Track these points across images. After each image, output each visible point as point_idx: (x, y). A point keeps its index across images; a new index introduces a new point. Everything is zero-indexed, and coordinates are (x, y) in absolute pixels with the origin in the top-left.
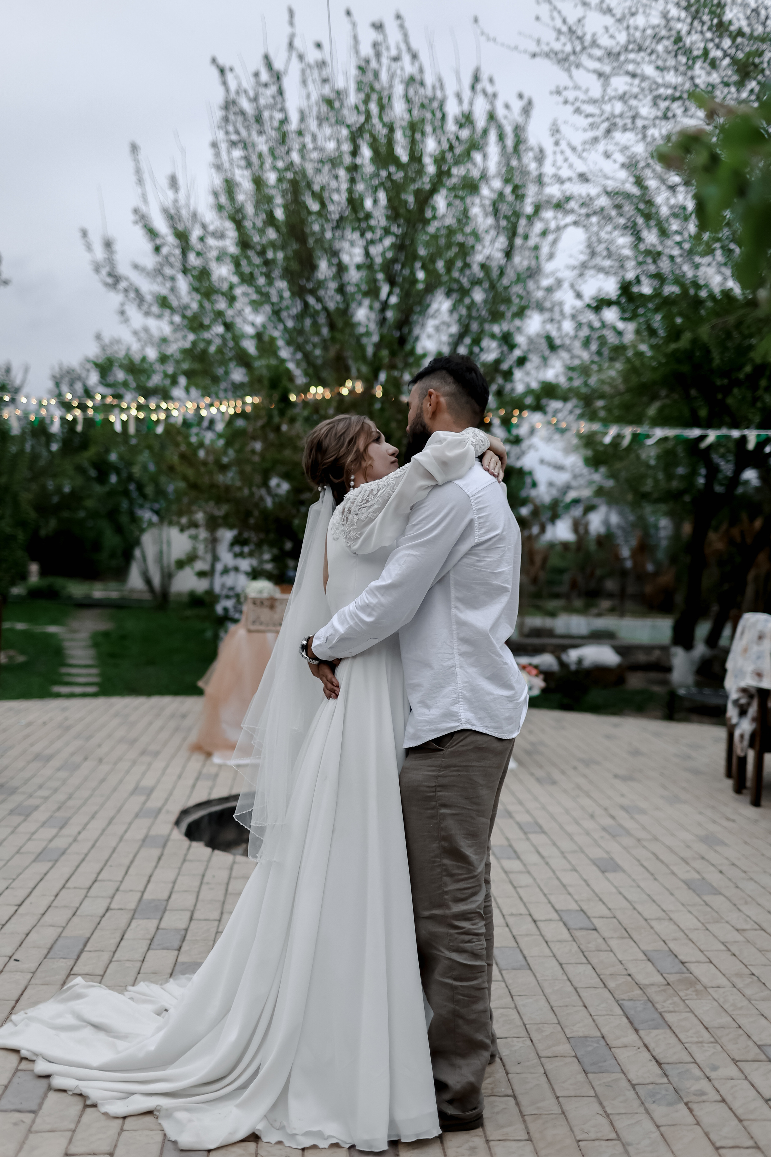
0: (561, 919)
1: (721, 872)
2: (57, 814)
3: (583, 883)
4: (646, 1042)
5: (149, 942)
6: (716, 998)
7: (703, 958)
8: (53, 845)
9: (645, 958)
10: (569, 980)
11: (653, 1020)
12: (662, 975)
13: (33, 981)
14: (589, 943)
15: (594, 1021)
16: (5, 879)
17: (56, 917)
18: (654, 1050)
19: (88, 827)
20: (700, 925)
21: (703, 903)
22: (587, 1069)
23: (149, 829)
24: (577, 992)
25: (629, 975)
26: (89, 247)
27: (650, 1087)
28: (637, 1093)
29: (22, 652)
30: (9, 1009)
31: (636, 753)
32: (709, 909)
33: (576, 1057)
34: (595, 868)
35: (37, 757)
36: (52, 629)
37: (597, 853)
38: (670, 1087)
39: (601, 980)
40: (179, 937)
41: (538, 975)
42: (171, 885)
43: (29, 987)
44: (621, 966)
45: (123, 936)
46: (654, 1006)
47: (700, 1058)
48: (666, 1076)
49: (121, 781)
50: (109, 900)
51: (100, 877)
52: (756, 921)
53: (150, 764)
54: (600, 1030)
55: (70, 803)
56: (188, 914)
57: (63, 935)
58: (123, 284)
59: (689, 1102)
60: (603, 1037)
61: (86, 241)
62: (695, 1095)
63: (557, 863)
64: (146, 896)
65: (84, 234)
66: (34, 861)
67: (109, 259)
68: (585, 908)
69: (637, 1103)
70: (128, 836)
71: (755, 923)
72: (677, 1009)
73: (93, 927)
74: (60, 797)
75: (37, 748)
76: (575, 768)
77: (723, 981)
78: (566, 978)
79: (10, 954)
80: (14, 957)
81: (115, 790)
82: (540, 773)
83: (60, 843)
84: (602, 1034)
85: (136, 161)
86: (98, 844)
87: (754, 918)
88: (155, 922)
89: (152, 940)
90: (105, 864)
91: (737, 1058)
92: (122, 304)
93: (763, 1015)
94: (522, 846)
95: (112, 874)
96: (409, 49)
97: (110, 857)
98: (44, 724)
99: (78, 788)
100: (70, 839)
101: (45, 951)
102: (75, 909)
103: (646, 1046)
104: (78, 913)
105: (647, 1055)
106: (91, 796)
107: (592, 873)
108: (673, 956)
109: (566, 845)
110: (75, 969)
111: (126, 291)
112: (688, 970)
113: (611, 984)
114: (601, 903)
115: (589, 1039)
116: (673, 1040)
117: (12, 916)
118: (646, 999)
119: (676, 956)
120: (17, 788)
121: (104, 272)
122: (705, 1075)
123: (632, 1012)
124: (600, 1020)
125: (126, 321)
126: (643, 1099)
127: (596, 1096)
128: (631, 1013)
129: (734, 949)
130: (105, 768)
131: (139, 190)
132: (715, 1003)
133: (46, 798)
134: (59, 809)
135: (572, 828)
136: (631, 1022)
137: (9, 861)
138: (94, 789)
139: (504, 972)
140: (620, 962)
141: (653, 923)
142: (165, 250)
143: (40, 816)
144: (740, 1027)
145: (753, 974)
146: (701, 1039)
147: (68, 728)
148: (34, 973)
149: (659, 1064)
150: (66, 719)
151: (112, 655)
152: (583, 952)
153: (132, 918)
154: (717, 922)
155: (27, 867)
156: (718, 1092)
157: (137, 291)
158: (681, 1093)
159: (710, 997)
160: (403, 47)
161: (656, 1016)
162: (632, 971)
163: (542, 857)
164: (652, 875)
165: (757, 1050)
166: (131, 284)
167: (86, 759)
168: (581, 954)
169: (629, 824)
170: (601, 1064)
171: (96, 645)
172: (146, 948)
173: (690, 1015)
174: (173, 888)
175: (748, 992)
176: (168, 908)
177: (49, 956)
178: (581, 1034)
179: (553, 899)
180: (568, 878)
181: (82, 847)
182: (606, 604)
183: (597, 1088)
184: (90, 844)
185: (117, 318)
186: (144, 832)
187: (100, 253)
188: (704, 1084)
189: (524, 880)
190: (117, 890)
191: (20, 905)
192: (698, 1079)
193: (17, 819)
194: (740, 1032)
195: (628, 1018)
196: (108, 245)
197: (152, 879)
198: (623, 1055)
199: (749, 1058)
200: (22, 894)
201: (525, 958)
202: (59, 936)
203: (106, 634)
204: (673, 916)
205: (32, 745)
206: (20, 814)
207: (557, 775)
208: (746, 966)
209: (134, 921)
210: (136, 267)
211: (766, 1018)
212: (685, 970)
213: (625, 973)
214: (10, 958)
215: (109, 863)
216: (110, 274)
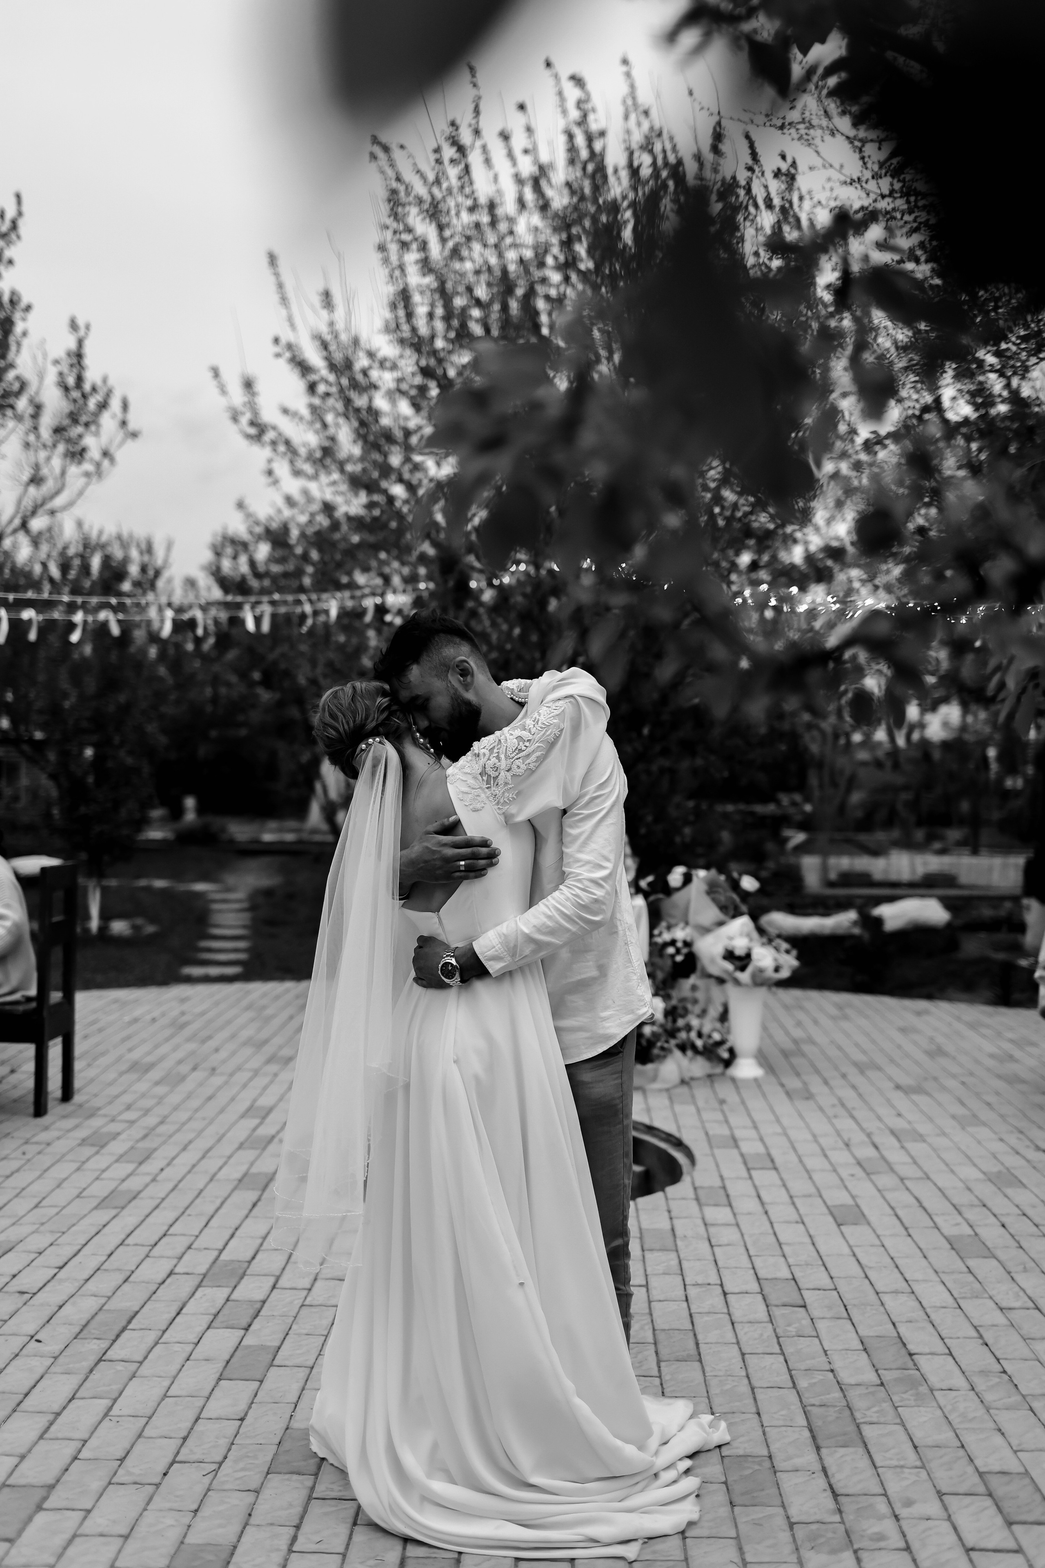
0: (761, 1292)
1: (1003, 1226)
2: (140, 1145)
3: (808, 1240)
4: (826, 1465)
5: (212, 1317)
6: (942, 1405)
7: (940, 1348)
8: (125, 1186)
9: (861, 1347)
10: (748, 1377)
11: (845, 1434)
12: (877, 1371)
13: (53, 1369)
14: (789, 1325)
15: (764, 1433)
16: (52, 1232)
17: (104, 1284)
18: (833, 1475)
19: (175, 1162)
20: (950, 1300)
21: (966, 1270)
22: (737, 1500)
23: (252, 1164)
24: (753, 1393)
25: (832, 1371)
26: (223, 391)
27: (814, 1527)
28: (793, 1536)
29: (152, 920)
30: (13, 1405)
31: (937, 1052)
32: (971, 1278)
33: (725, 1483)
34: (830, 1219)
35: (134, 1066)
36: (200, 887)
37: (838, 1197)
38: (842, 1527)
39: (791, 1377)
40: (251, 1312)
41: (707, 1369)
42: (259, 1241)
43: (46, 1376)
44: (824, 1358)
45: (181, 1309)
46: (852, 1414)
47: (893, 1488)
48: (840, 1511)
49: (233, 1099)
50: (175, 1261)
51: (171, 1231)
52: (1031, 1295)
53: (276, 1075)
54: (768, 1446)
55: (162, 1129)
56: (272, 1280)
57: (105, 1308)
58: (270, 435)
59: (860, 1549)
60: (770, 1457)
61: (219, 382)
62: (871, 1539)
63: (781, 1211)
64: (223, 1257)
65: (216, 373)
66: (96, 1208)
67: (250, 403)
68: (798, 1275)
69: (790, 1548)
70: (220, 1175)
71: (1030, 1298)
72: (882, 1420)
73: (145, 1297)
74: (151, 1120)
75: (135, 1055)
76: (844, 1076)
77: (960, 1381)
78: (744, 1374)
79: (32, 1333)
80: (36, 1337)
81: (222, 1111)
82: (793, 1083)
83: (134, 1184)
84: (769, 1452)
85: (277, 275)
86: (180, 1186)
87: (1029, 1292)
88: (226, 1291)
89: (216, 1315)
90: (183, 1213)
91: (944, 1490)
92: (270, 461)
93: (1000, 1430)
94: (739, 1188)
95: (190, 1225)
96: (637, 104)
97: (192, 1202)
98: (154, 1020)
99: (176, 1108)
100: (148, 1179)
101: (77, 1330)
102: (128, 1273)
103: (824, 1470)
104: (131, 1279)
105: (822, 1482)
106: (190, 1119)
107: (822, 1225)
108: (901, 1345)
109: (799, 1186)
110: (109, 1353)
111: (274, 443)
112: (915, 1365)
113: (802, 1384)
114: (823, 1269)
115: (750, 1459)
116: (865, 1462)
117: (49, 1281)
118: (845, 1403)
119: (904, 1345)
120: (99, 1109)
121: (244, 420)
122: (894, 1512)
123: (820, 1423)
124: (772, 1433)
125: (276, 482)
126: (799, 1543)
127: (737, 1538)
128: (817, 1423)
129: (988, 1336)
130: (217, 1081)
131: (284, 312)
132: (939, 1412)
133: (132, 1122)
134: (145, 1136)
135: (815, 1162)
136: (814, 1437)
137: (64, 1207)
138: (197, 1110)
139: (663, 1364)
140: (825, 1351)
141: (886, 1298)
142: (322, 388)
143: (117, 1147)
144: (963, 1446)
145: (1005, 1372)
146: (902, 1463)
147: (183, 1026)
148: (56, 1358)
149: (835, 1495)
150: (183, 1013)
151: (271, 922)
152: (778, 1338)
153: (199, 1286)
154: (977, 1297)
155: (85, 1216)
156: (904, 1536)
157: (287, 443)
158: (853, 1537)
159: (935, 1404)
160: (629, 101)
161: (852, 1428)
162: (837, 1365)
163: (762, 1204)
164: (906, 1229)
165: (976, 1479)
166: (280, 434)
167: (194, 1069)
168: (775, 1340)
169: (896, 1156)
170: (755, 1494)
171: (253, 908)
172: (206, 1326)
173: (899, 1428)
174: (261, 1245)
175: (988, 1397)
176: (248, 1272)
177: (81, 1336)
178: (741, 1452)
179: (758, 1262)
180: (790, 1234)
181: (158, 1190)
182: (954, 834)
183: (740, 1526)
184: (171, 1185)
185: (264, 480)
186: (243, 1168)
187: (238, 397)
188: (888, 1526)
189: (729, 1235)
190: (189, 1247)
191: (61, 1268)
192: (881, 1518)
193: (88, 1151)
194: (961, 1452)
195: (811, 1431)
196: (248, 385)
197: (238, 1233)
198: (788, 1482)
199: (961, 1491)
200: (69, 1251)
201: (697, 1344)
202: (100, 1309)
203: (268, 893)
204: (916, 1288)
205: (130, 1050)
206: (93, 1145)
207: (816, 1085)
208: (998, 1360)
209: (200, 1289)
210: (285, 411)
211: (1003, 1434)
212: (910, 1364)
213: (828, 1367)
214: (32, 1337)
215: (188, 1212)
216: (252, 423)
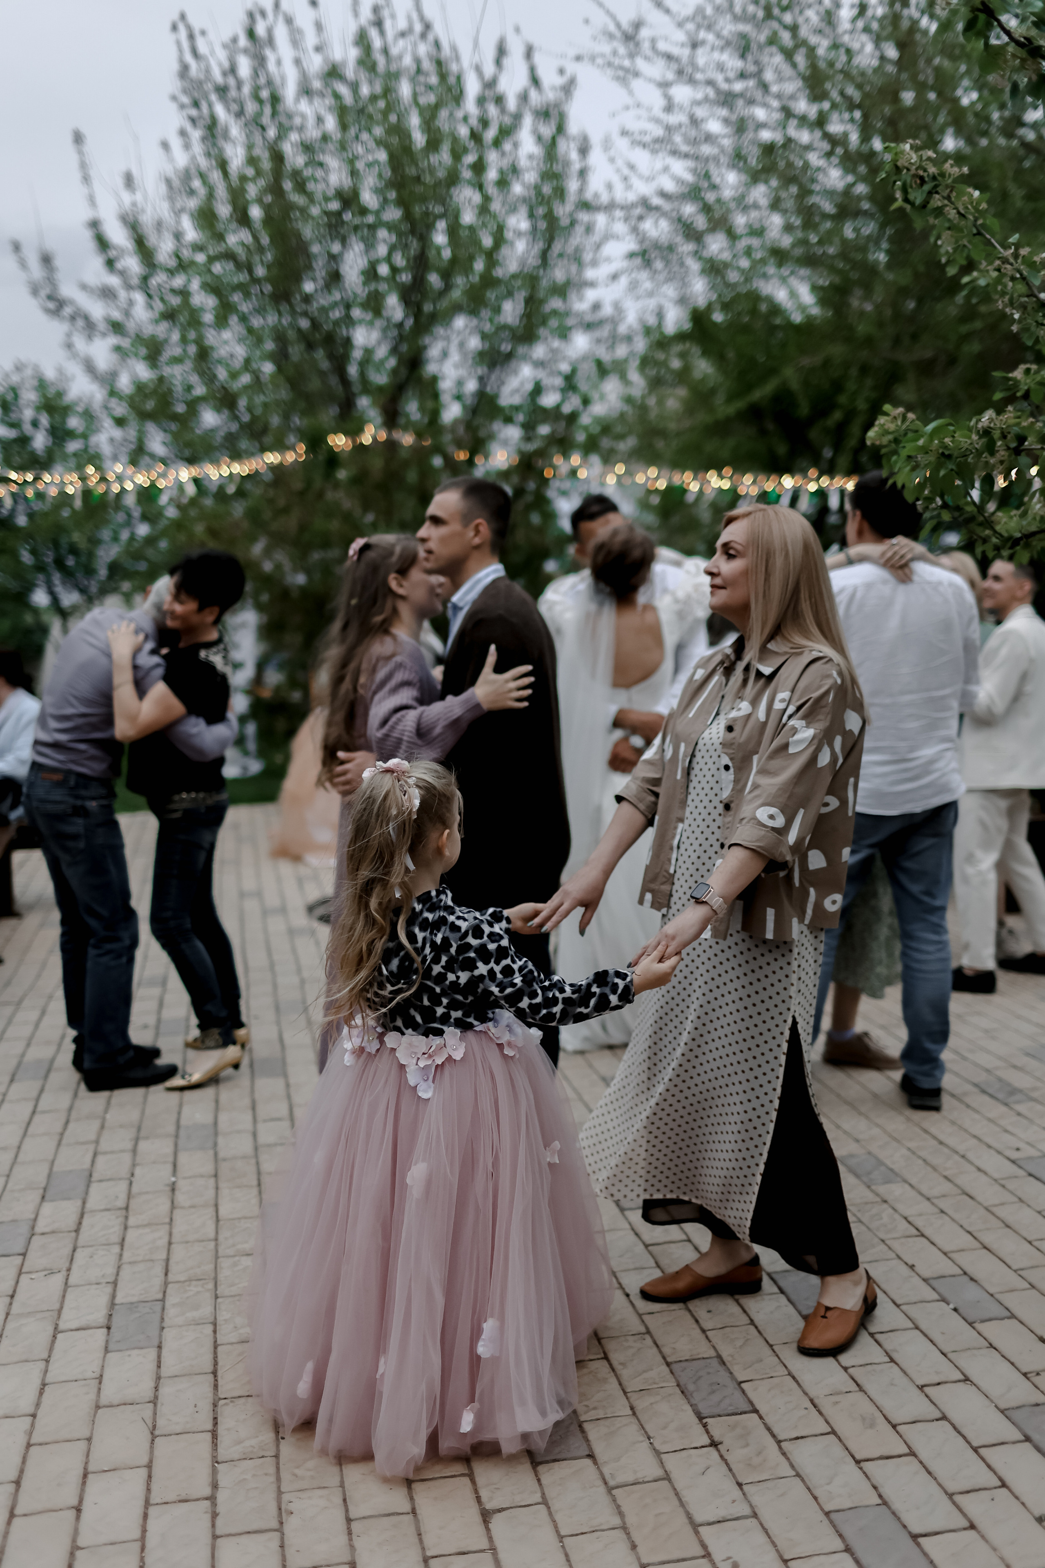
26: (23, 265)
58: (68, 311)
61: (20, 257)
65: (17, 247)
67: (48, 278)
85: (80, 153)
92: (69, 336)
96: (422, 18)
111: (73, 318)
121: (43, 293)
125: (74, 352)
131: (85, 190)
142: (120, 264)
157: (87, 318)
160: (415, 16)
166: (79, 309)
187: (37, 271)
196: (46, 260)
210: (83, 286)
216: (50, 297)
